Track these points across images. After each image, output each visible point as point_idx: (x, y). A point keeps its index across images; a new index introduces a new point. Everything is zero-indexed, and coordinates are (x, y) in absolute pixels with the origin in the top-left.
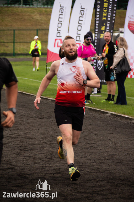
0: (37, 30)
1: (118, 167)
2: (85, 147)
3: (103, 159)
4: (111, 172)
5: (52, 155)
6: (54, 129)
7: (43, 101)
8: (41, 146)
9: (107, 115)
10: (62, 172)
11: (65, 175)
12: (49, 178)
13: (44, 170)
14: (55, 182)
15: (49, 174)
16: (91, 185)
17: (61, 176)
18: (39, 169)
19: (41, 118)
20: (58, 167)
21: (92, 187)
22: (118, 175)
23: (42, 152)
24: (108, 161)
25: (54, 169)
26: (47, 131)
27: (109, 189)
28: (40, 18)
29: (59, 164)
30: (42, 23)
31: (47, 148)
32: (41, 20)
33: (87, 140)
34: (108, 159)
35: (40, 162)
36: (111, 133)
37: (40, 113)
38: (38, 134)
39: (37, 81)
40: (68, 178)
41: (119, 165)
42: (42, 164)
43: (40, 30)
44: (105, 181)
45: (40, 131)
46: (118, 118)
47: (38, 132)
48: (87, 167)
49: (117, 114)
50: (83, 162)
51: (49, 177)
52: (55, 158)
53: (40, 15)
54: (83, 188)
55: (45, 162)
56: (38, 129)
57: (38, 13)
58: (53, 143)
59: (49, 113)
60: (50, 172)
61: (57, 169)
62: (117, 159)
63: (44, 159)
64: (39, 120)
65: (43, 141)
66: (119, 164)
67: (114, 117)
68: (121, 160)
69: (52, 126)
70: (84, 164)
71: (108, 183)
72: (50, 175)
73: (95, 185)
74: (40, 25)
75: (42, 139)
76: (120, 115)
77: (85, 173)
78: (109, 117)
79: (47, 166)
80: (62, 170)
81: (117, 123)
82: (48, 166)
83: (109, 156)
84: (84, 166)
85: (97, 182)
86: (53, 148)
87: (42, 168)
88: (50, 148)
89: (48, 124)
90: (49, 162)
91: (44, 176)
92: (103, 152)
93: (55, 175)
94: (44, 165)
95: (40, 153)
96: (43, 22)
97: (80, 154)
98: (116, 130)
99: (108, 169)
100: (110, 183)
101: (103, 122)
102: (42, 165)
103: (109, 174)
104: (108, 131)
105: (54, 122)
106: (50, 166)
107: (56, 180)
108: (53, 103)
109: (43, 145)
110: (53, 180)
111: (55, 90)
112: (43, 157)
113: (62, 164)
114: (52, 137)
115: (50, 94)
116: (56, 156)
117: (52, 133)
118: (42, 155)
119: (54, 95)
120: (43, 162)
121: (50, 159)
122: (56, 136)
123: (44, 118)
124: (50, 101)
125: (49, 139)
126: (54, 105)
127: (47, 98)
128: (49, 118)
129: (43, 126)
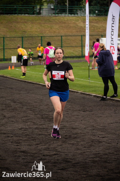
0: (82, 36)
5: (92, 142)
6: (95, 120)
7: (86, 97)
8: (83, 135)
10: (101, 156)
11: (103, 159)
12: (89, 162)
14: (94, 165)
15: (89, 158)
17: (100, 159)
18: (81, 154)
19: (84, 111)
20: (98, 152)
23: (84, 140)
25: (94, 154)
26: (89, 122)
28: (84, 26)
29: (98, 149)
31: (88, 136)
35: (82, 149)
37: (83, 107)
39: (82, 79)
42: (84, 150)
45: (83, 122)
47: (81, 123)
51: (89, 161)
52: (95, 145)
55: (86, 148)
57: (82, 21)
60: (91, 157)
61: (96, 154)
63: (85, 146)
64: (83, 113)
69: (94, 118)
72: (91, 159)
75: (84, 128)
79: (88, 152)
80: (101, 154)
82: (89, 152)
86: (94, 136)
88: (91, 136)
89: (90, 116)
90: (90, 148)
91: (85, 160)
93: (94, 159)
94: (85, 151)
95: (82, 141)
97: (117, 141)
102: (83, 151)
105: (96, 114)
106: (90, 152)
107: (95, 163)
108: (95, 98)
109: (85, 134)
110: (92, 163)
111: (97, 87)
112: (84, 144)
113: (101, 150)
114: (93, 126)
115: (93, 91)
116: (96, 143)
117: (93, 124)
118: (84, 142)
119: (96, 91)
120: (85, 148)
121: (91, 146)
122: (96, 126)
123: (87, 111)
124: (93, 96)
125: (90, 128)
126: (95, 100)
127: (89, 94)
128: (91, 111)
129: (86, 118)
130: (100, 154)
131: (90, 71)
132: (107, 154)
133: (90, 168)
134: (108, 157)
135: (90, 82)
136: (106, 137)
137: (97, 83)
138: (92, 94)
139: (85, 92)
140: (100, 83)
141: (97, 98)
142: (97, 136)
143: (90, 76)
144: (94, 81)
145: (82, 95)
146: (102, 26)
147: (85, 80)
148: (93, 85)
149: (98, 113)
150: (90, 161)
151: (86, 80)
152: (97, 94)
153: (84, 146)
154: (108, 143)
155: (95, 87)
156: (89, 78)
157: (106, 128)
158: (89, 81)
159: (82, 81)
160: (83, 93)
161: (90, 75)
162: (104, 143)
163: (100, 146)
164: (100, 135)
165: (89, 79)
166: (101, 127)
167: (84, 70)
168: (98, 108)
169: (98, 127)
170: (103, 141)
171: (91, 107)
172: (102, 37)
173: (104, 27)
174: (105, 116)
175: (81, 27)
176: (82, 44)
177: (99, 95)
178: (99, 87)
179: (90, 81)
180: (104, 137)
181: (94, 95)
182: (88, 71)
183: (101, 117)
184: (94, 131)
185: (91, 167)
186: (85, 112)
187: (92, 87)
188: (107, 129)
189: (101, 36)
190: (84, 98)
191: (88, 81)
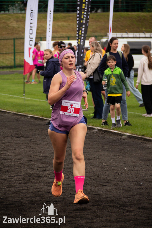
0: (14, 39)
1: (105, 188)
2: (67, 167)
3: (88, 179)
4: (96, 193)
5: (30, 177)
6: (32, 148)
7: (20, 119)
8: (17, 167)
9: (94, 131)
10: (41, 195)
11: (45, 198)
12: (26, 202)
13: (21, 193)
14: (33, 206)
15: (26, 197)
16: (74, 209)
17: (40, 199)
18: (15, 192)
19: (18, 137)
20: (37, 190)
22: (104, 197)
23: (19, 174)
24: (94, 181)
25: (32, 192)
26: (24, 151)
27: (95, 212)
28: (17, 26)
29: (38, 186)
30: (19, 31)
31: (24, 170)
32: (18, 27)
34: (94, 180)
35: (16, 185)
36: (98, 151)
37: (17, 132)
38: (15, 155)
39: (15, 96)
40: (48, 202)
41: (106, 186)
42: (19, 187)
43: (17, 39)
44: (90, 204)
45: (17, 151)
46: (106, 134)
47: (14, 153)
48: (69, 189)
49: (105, 130)
50: (66, 184)
52: (33, 180)
53: (17, 21)
54: (64, 212)
55: (22, 185)
56: (15, 149)
57: (15, 20)
58: (31, 163)
59: (27, 131)
60: (28, 196)
61: (35, 192)
62: (104, 179)
63: (21, 182)
64: (16, 139)
65: (20, 162)
66: (106, 184)
67: (102, 133)
68: (108, 180)
69: (31, 146)
71: (93, 205)
72: (28, 199)
74: (17, 34)
75: (19, 159)
76: (108, 130)
77: (67, 195)
78: (96, 133)
79: (24, 189)
80: (42, 193)
81: (105, 139)
82: (26, 189)
83: (95, 176)
84: (66, 187)
86: (32, 170)
87: (18, 192)
88: (28, 170)
89: (26, 143)
90: (27, 185)
91: (21, 200)
92: (88, 172)
93: (33, 198)
94: (21, 188)
95: (16, 175)
96: (20, 29)
98: (104, 148)
99: (93, 191)
100: (96, 205)
101: (89, 139)
102: (18, 189)
103: (94, 195)
104: (95, 148)
105: (33, 141)
106: (28, 189)
107: (35, 204)
108: (33, 120)
109: (20, 166)
110: (30, 204)
111: (34, 105)
112: (20, 179)
113: (41, 187)
114: (31, 157)
115: (29, 110)
116: (34, 178)
117: (30, 153)
118: (19, 177)
119: (33, 111)
120: (20, 185)
121: (28, 181)
122: (35, 156)
123: (21, 136)
124: (29, 118)
125: (27, 159)
126: (33, 122)
127: (25, 114)
128: (27, 137)
129: (20, 146)
131: (25, 85)
133: (28, 210)
134: (51, 196)
135: (25, 100)
136: (47, 170)
137: (34, 100)
138: (28, 114)
139: (19, 112)
140: (39, 100)
141: (35, 119)
142: (36, 169)
143: (25, 92)
144: (31, 98)
145: (15, 116)
146: (42, 26)
147: (18, 97)
148: (30, 103)
149: (37, 139)
150: (28, 201)
151: (20, 97)
152: (35, 115)
153: (19, 182)
154: (51, 179)
155: (31, 105)
156: (24, 93)
157: (48, 159)
158: (24, 98)
159: (15, 98)
160: (16, 113)
161: (25, 90)
162: (45, 178)
163: (40, 182)
164: (39, 167)
165: (24, 95)
166: (41, 157)
167: (18, 83)
168: (36, 132)
169: (37, 157)
170: (45, 176)
171: (27, 132)
172: (41, 40)
173: (44, 27)
174: (46, 143)
175: (14, 27)
176: (14, 50)
177: (37, 116)
178: (37, 106)
179: (26, 98)
180: (45, 171)
181: (31, 116)
182: (23, 85)
183: (41, 144)
184: (32, 163)
185: (29, 209)
186: (20, 138)
187: (28, 106)
188: (49, 161)
189: (39, 39)
190: (17, 120)
191: (22, 97)
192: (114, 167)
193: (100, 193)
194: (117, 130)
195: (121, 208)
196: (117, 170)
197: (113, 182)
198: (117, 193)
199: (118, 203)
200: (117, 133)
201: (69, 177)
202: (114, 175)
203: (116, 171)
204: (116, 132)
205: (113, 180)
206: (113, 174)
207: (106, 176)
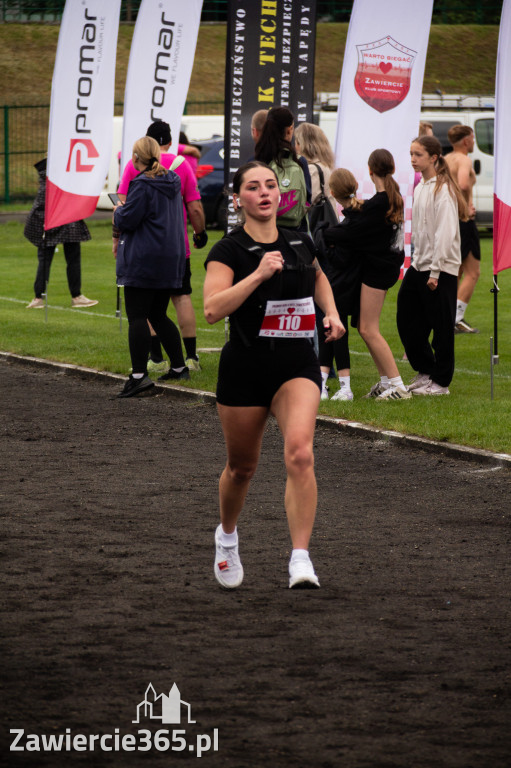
0: (6, 108)
2: (198, 543)
3: (270, 585)
5: (76, 575)
7: (34, 377)
8: (32, 543)
10: (118, 638)
11: (129, 649)
12: (69, 661)
13: (49, 630)
14: (93, 675)
15: (67, 645)
16: (230, 686)
17: (114, 652)
18: (29, 627)
19: (28, 440)
21: (231, 691)
22: (327, 646)
25: (87, 628)
29: (104, 607)
31: (56, 550)
33: (207, 515)
35: (31, 604)
37: (26, 420)
38: (23, 499)
39: (11, 299)
42: (42, 611)
43: (15, 107)
44: (281, 670)
45: (28, 486)
46: (320, 433)
47: (20, 492)
48: (210, 617)
51: (69, 658)
52: (88, 588)
53: (16, 48)
55: (51, 602)
56: (22, 480)
58: (77, 529)
59: (58, 418)
60: (74, 639)
61: (97, 627)
63: (47, 592)
64: (24, 445)
65: (41, 525)
68: (336, 590)
69: (73, 469)
70: (197, 607)
71: (291, 674)
72: (74, 651)
73: (244, 683)
74: (17, 90)
76: (328, 419)
77: (202, 640)
79: (58, 618)
80: (118, 631)
82: (64, 618)
84: (198, 613)
85: (250, 672)
86: (81, 551)
88: (70, 551)
89: (57, 461)
90: (66, 603)
91: (51, 654)
92: (268, 561)
93: (90, 649)
94: (49, 614)
95: (31, 570)
96: (26, 76)
97: (183, 570)
99: (289, 626)
100: (300, 675)
102: (40, 615)
105: (80, 452)
106: (71, 617)
107: (97, 670)
108: (75, 382)
109: (42, 539)
110: (83, 669)
111: (78, 332)
112: (42, 584)
114: (75, 507)
115: (62, 348)
116: (91, 578)
117: (72, 494)
118: (38, 575)
119: (74, 350)
120: (45, 603)
121: (72, 591)
122: (89, 507)
123: (40, 437)
124: (62, 373)
125: (63, 515)
126: (75, 389)
127: (48, 363)
128: (60, 439)
129: (39, 469)
130: (115, 627)
132: (142, 630)
133: (75, 689)
134: (150, 643)
135: (46, 312)
136: (132, 553)
137: (76, 314)
138: (58, 361)
139: (29, 355)
141: (83, 379)
142: (96, 549)
144: (64, 305)
145: (14, 368)
147: (22, 302)
148: (63, 323)
149: (92, 445)
150: (74, 657)
152: (81, 365)
153: (41, 592)
154: (147, 582)
155: (69, 332)
157: (132, 515)
159: (12, 306)
160: (21, 358)
162: (126, 580)
163: (110, 595)
164: (106, 544)
166: (110, 507)
167: (19, 256)
168: (87, 424)
169: (97, 509)
170: (125, 573)
171: (57, 422)
174: (124, 459)
176: (6, 143)
177: (89, 366)
178: (87, 334)
179: (50, 307)
180: (125, 555)
181: (68, 370)
183: (107, 464)
184: (82, 527)
185: (79, 685)
186: (35, 443)
187: (59, 333)
188: (136, 520)
190: (24, 381)
192: (353, 545)
193: (312, 632)
194: (357, 421)
195: (385, 686)
196: (364, 557)
197: (352, 596)
198: (367, 634)
199: (372, 668)
200: (356, 429)
201: (205, 578)
202: (356, 573)
203: (361, 560)
204: (354, 425)
205: (352, 588)
206: (350, 570)
207: (327, 576)
